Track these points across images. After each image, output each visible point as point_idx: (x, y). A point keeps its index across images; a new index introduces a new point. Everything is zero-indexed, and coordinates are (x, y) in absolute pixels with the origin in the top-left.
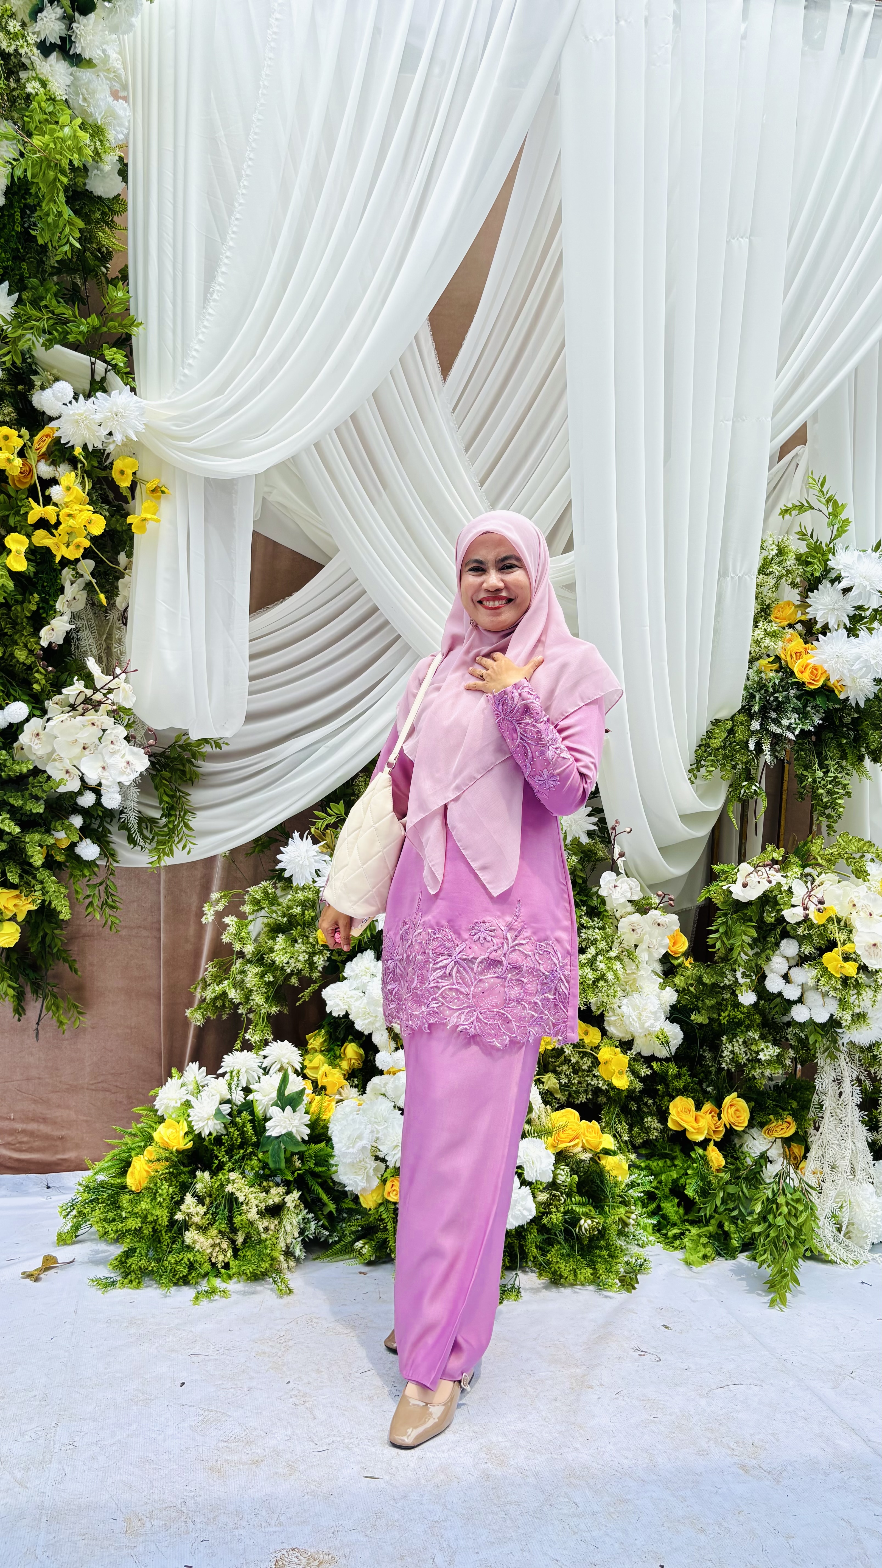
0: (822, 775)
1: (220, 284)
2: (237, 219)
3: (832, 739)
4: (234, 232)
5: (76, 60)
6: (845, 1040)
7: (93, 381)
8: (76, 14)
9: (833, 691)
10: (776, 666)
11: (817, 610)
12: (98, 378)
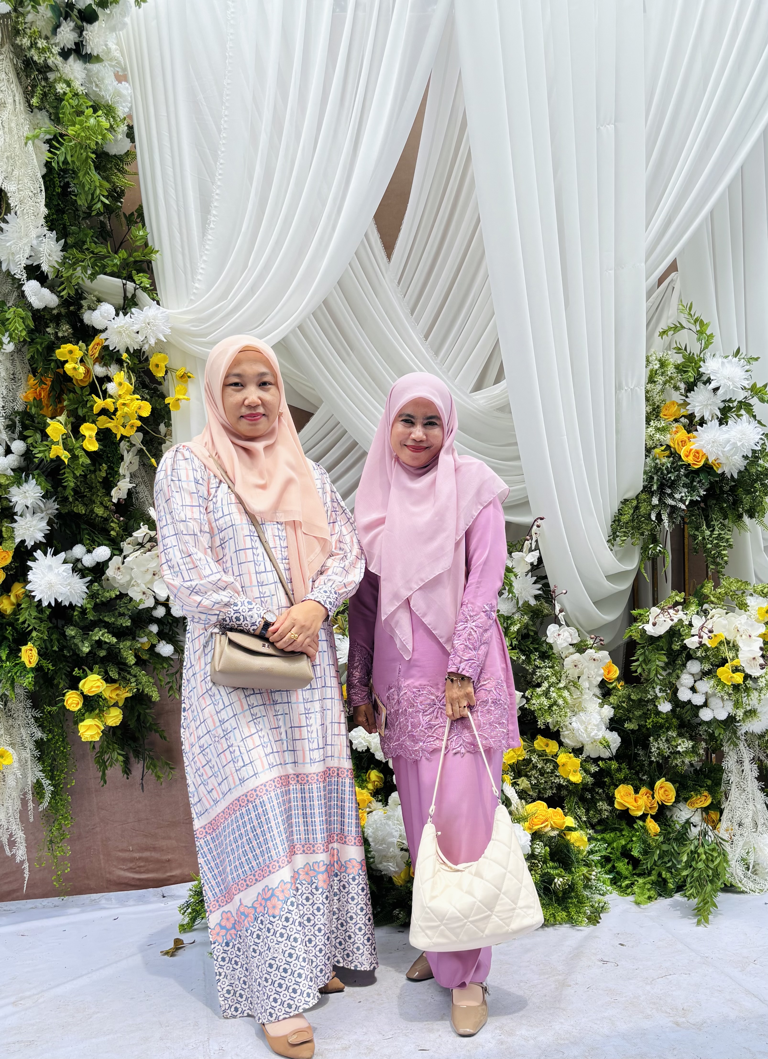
0: (709, 533)
1: (214, 216)
2: (221, 164)
3: (715, 504)
4: (220, 174)
5: (87, 58)
6: (743, 731)
7: (125, 297)
8: (85, 24)
9: (712, 468)
10: (667, 453)
11: (695, 406)
12: (129, 295)
